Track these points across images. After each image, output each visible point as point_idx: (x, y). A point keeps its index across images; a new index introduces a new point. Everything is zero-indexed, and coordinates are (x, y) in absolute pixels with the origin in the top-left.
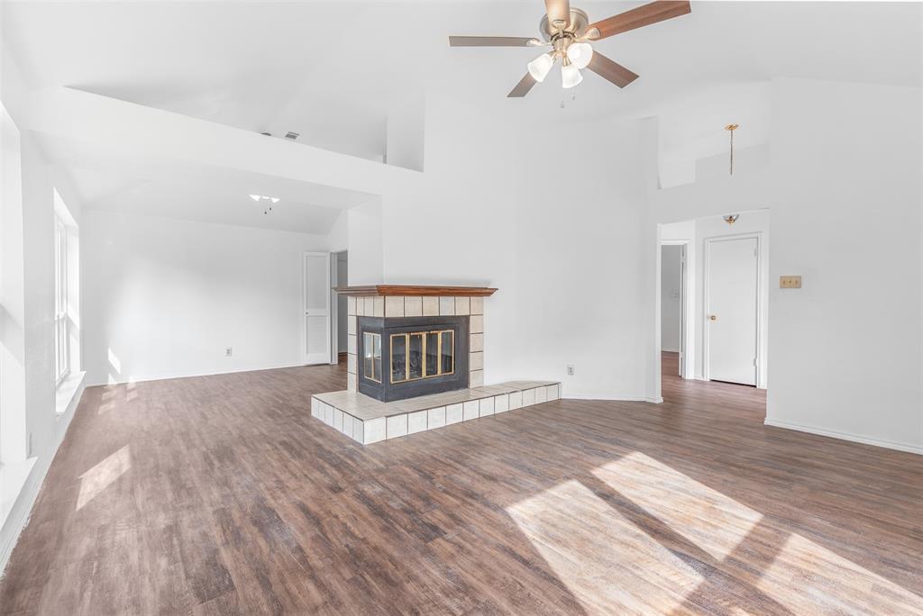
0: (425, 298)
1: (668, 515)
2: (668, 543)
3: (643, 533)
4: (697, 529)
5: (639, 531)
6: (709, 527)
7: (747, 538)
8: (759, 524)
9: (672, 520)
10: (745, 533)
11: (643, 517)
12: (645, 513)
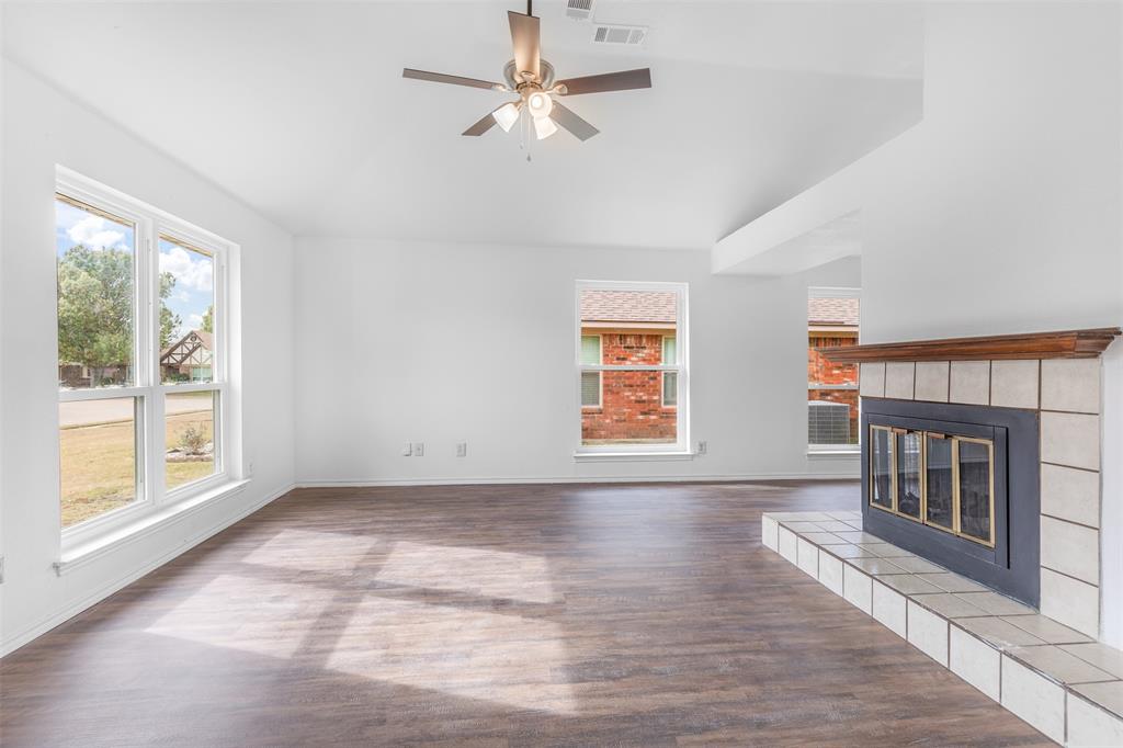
0: (921, 366)
1: (426, 615)
2: (409, 589)
3: (434, 588)
4: (393, 613)
5: (438, 588)
6: (383, 620)
7: (344, 627)
8: (331, 651)
9: (420, 611)
10: (347, 631)
11: (446, 601)
12: (448, 604)
